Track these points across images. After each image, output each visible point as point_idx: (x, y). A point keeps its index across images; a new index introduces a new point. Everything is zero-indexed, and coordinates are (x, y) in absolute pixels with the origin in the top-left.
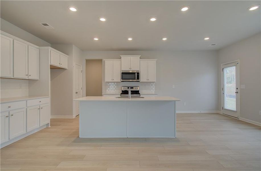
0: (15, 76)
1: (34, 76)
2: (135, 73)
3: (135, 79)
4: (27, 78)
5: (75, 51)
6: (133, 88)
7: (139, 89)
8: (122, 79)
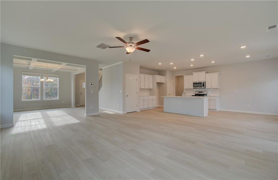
0: (146, 88)
1: (151, 88)
4: (149, 88)
5: (168, 74)
6: (202, 92)
7: (207, 93)
8: (193, 87)
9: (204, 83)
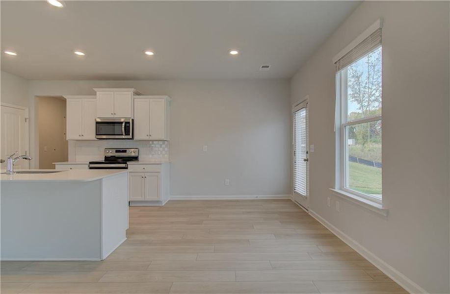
2: (122, 123)
3: (122, 135)
6: (125, 151)
7: (138, 154)
8: (97, 135)
9: (129, 123)
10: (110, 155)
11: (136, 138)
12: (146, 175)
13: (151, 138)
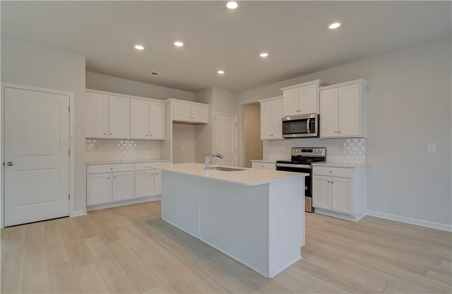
3: (307, 133)
6: (311, 151)
7: (326, 155)
8: (283, 134)
9: (314, 119)
10: (296, 154)
11: (322, 135)
12: (334, 179)
13: (340, 135)
